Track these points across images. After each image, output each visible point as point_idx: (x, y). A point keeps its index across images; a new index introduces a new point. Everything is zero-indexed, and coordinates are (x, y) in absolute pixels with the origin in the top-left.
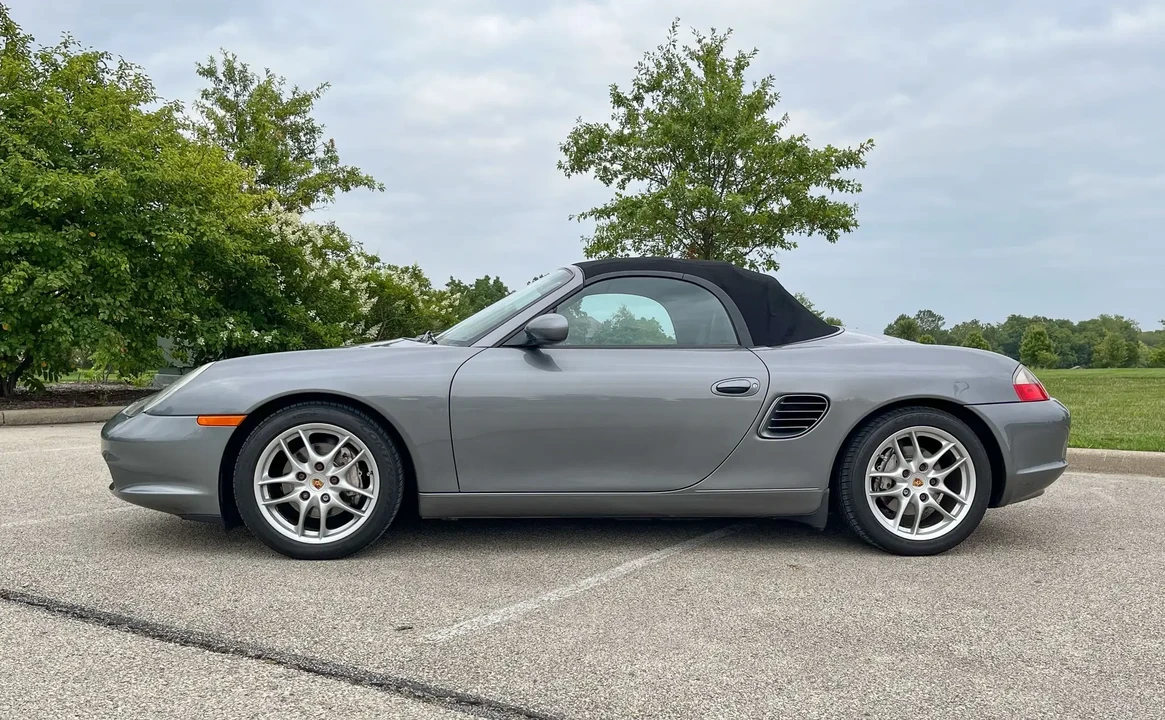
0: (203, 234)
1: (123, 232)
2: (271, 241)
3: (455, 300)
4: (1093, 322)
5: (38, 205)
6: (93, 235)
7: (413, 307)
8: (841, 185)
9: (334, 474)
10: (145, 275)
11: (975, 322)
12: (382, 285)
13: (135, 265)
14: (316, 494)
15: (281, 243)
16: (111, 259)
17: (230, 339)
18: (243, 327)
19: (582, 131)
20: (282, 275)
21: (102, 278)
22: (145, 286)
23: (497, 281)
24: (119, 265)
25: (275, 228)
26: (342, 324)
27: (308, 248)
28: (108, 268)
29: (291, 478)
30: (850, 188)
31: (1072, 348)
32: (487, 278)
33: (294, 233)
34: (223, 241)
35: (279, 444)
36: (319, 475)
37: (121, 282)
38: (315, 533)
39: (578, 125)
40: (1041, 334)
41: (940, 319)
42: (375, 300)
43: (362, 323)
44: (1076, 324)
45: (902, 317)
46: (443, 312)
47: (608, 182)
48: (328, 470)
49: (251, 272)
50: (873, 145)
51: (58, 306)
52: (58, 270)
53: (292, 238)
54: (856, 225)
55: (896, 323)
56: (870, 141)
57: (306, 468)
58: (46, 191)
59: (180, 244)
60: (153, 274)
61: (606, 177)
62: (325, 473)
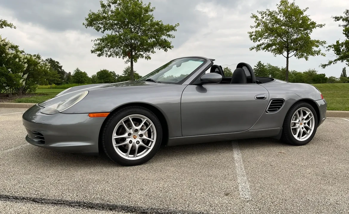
8: (169, 36)
9: (141, 133)
14: (134, 141)
19: (91, 14)
29: (126, 135)
30: (172, 37)
35: (122, 122)
36: (135, 134)
38: (133, 156)
39: (90, 12)
47: (98, 31)
50: (179, 25)
54: (173, 47)
56: (178, 24)
57: (131, 131)
61: (98, 29)
62: (138, 133)
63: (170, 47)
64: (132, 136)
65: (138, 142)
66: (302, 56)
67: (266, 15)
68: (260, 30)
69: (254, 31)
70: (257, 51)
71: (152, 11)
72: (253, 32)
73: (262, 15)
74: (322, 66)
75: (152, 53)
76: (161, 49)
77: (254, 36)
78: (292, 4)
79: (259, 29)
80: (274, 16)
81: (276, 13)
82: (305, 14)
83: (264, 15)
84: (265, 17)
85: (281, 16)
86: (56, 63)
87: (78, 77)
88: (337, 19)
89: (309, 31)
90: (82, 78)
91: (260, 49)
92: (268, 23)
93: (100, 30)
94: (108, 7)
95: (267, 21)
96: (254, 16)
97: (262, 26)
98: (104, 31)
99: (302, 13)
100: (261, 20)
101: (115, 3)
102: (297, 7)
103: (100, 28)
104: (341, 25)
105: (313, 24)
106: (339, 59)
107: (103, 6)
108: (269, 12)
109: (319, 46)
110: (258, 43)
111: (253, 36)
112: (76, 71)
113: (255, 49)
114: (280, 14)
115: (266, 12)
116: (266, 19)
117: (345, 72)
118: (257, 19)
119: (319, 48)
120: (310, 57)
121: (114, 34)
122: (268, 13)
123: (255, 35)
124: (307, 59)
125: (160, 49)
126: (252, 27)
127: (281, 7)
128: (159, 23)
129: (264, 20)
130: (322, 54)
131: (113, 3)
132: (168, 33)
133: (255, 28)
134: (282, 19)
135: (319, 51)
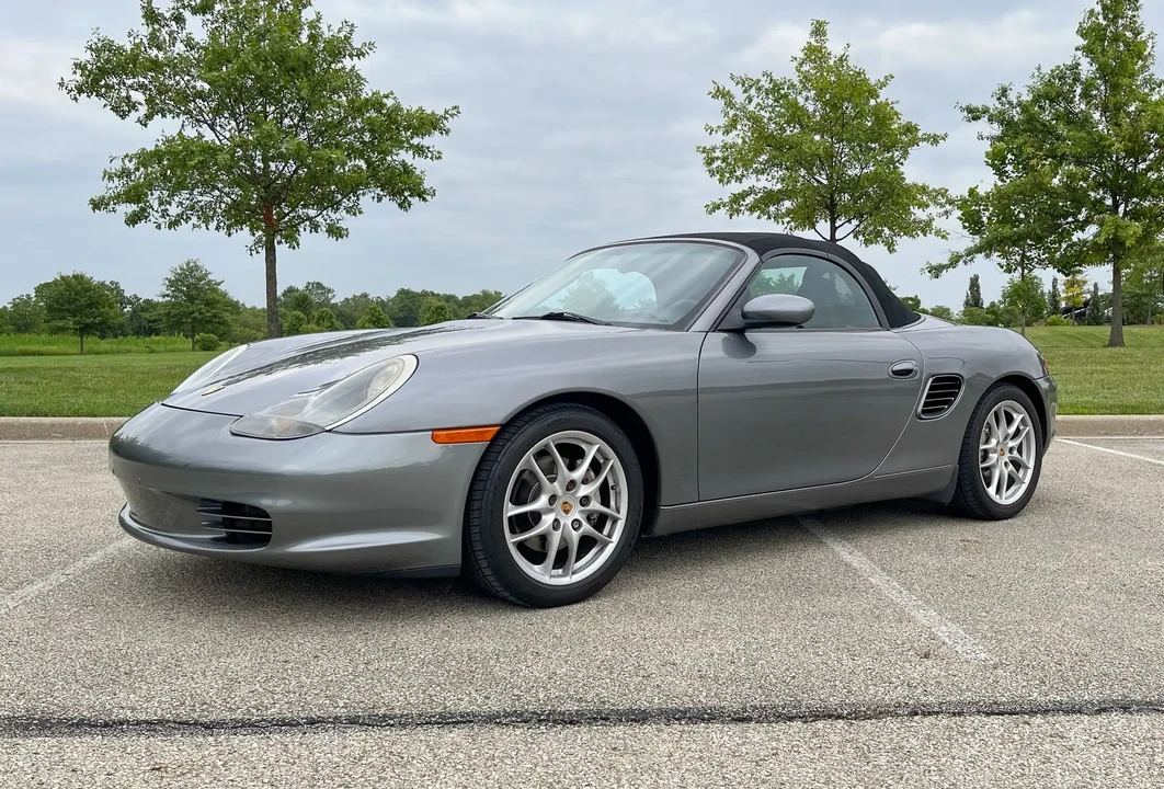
8: (420, 150)
9: (584, 493)
11: (365, 295)
14: (566, 520)
29: (542, 503)
30: (430, 155)
36: (569, 496)
38: (565, 571)
41: (329, 291)
48: (578, 489)
50: (458, 112)
54: (433, 194)
56: (455, 107)
57: (556, 488)
62: (576, 492)
63: (421, 195)
64: (558, 504)
65: (576, 524)
66: (876, 238)
67: (759, 89)
68: (740, 141)
69: (720, 144)
70: (731, 216)
71: (360, 54)
72: (714, 149)
73: (745, 91)
74: (930, 272)
75: (347, 212)
76: (386, 200)
77: (720, 161)
78: (841, 59)
79: (735, 137)
80: (786, 96)
81: (793, 86)
82: (883, 95)
83: (753, 92)
84: (755, 99)
85: (807, 99)
88: (974, 114)
89: (897, 153)
91: (742, 208)
92: (765, 120)
93: (129, 112)
94: (173, 23)
95: (762, 113)
96: (720, 93)
97: (746, 129)
98: (149, 117)
99: (873, 94)
100: (743, 109)
101: (204, 9)
102: (859, 74)
103: (133, 106)
104: (985, 135)
105: (910, 129)
106: (978, 250)
107: (151, 16)
108: (771, 80)
109: (927, 206)
110: (736, 188)
111: (718, 163)
113: (723, 211)
114: (804, 94)
115: (759, 81)
116: (759, 104)
117: (978, 291)
118: (730, 104)
119: (928, 211)
120: (903, 242)
121: (190, 133)
122: (767, 85)
123: (724, 160)
124: (891, 247)
125: (380, 200)
126: (712, 130)
127: (806, 68)
128: (385, 100)
129: (751, 107)
130: (938, 233)
131: (195, 11)
132: (415, 141)
133: (720, 133)
134: (811, 108)
135: (929, 223)
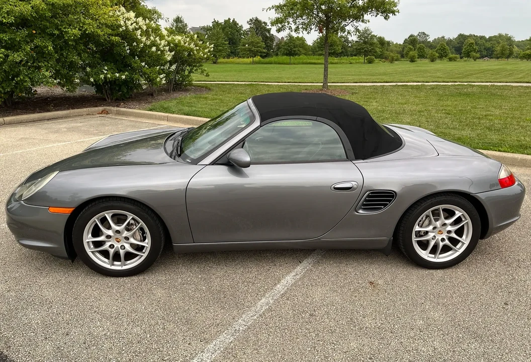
0: (86, 30)
1: (48, 30)
2: (121, 29)
3: (211, 48)
4: (495, 37)
5: (5, 21)
6: (34, 32)
7: (192, 53)
9: (126, 236)
10: (61, 49)
11: (443, 37)
12: (176, 45)
13: (56, 45)
15: (126, 30)
16: (44, 44)
17: (105, 78)
18: (112, 71)
20: (127, 46)
21: (40, 53)
22: (62, 54)
23: (234, 21)
24: (47, 47)
25: (122, 23)
26: (158, 67)
27: (139, 32)
28: (43, 48)
31: (485, 49)
32: (229, 19)
33: (132, 24)
34: (97, 32)
35: (95, 221)
36: (118, 236)
37: (50, 54)
38: (119, 263)
40: (472, 44)
41: (428, 36)
42: (173, 53)
43: (168, 64)
44: (487, 37)
45: (411, 36)
46: (205, 56)
48: (123, 233)
49: (113, 45)
51: (21, 68)
52: (19, 52)
53: (131, 28)
54: (398, 12)
55: (408, 38)
57: (110, 233)
58: (8, 13)
59: (75, 35)
60: (66, 48)
64: (113, 238)
65: (123, 247)
86: (263, 25)
87: (289, 46)
90: (295, 47)
112: (287, 37)
